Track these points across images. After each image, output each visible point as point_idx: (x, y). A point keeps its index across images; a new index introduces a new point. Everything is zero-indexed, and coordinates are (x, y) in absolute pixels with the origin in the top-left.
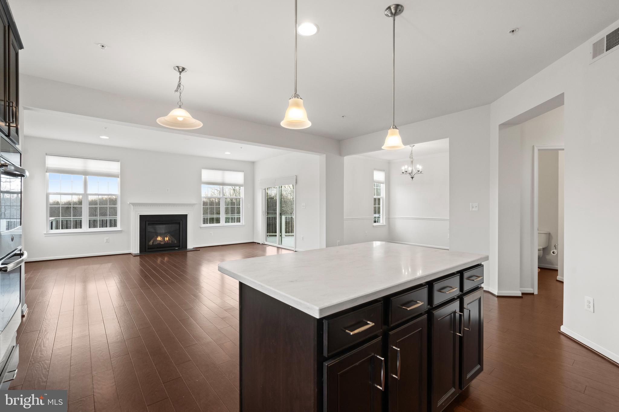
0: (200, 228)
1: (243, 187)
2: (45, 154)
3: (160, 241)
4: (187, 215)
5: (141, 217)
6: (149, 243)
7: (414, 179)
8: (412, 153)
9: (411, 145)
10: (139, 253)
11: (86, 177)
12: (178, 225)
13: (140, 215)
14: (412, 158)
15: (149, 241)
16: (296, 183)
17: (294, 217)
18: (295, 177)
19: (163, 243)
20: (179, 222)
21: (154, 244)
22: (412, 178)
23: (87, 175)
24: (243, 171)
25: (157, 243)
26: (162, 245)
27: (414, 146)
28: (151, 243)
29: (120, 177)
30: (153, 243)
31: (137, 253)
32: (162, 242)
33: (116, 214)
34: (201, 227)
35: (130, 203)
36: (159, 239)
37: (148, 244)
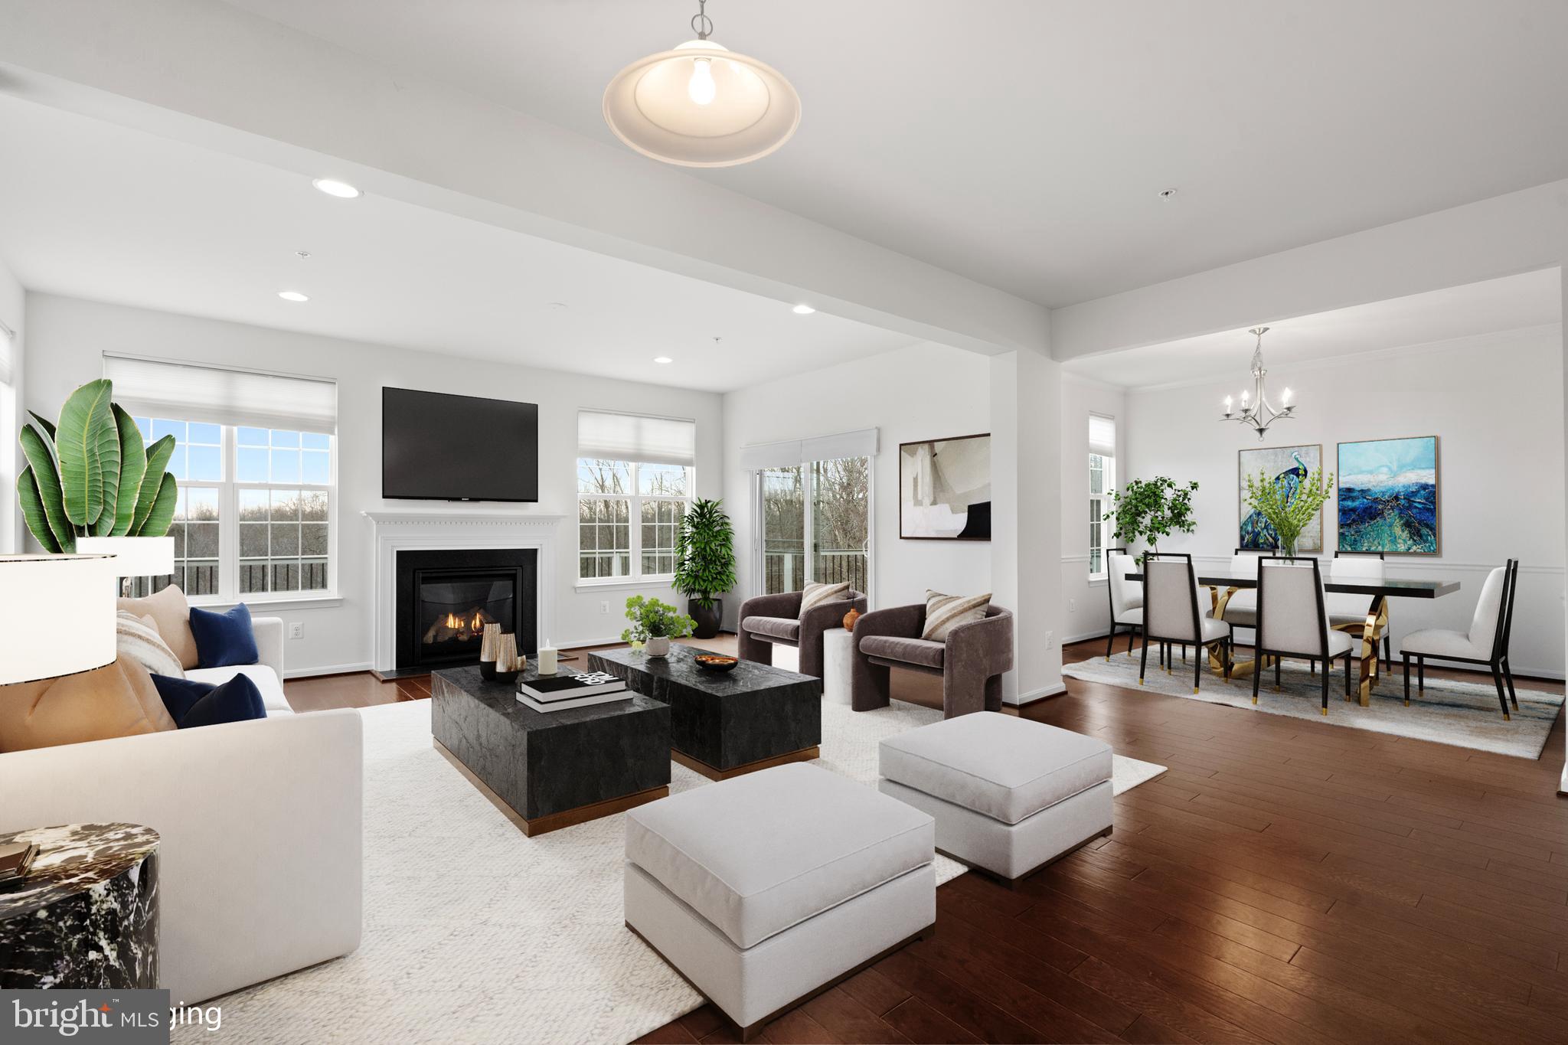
0: (574, 590)
1: (694, 469)
2: (101, 354)
3: (458, 631)
4: (535, 551)
5: (401, 555)
6: (425, 639)
7: (1265, 434)
8: (1258, 353)
9: (1256, 327)
10: (395, 669)
11: (232, 431)
12: (509, 583)
13: (398, 552)
14: (1260, 369)
15: (425, 631)
16: (879, 449)
17: (869, 556)
18: (876, 431)
19: (464, 638)
20: (514, 572)
21: (440, 639)
22: (1261, 431)
23: (235, 425)
24: (692, 421)
25: (447, 638)
26: (463, 643)
27: (1266, 329)
28: (429, 637)
29: (336, 432)
30: (435, 637)
31: (389, 669)
32: (462, 633)
33: (323, 550)
34: (575, 588)
35: (369, 514)
36: (452, 622)
37: (422, 640)
